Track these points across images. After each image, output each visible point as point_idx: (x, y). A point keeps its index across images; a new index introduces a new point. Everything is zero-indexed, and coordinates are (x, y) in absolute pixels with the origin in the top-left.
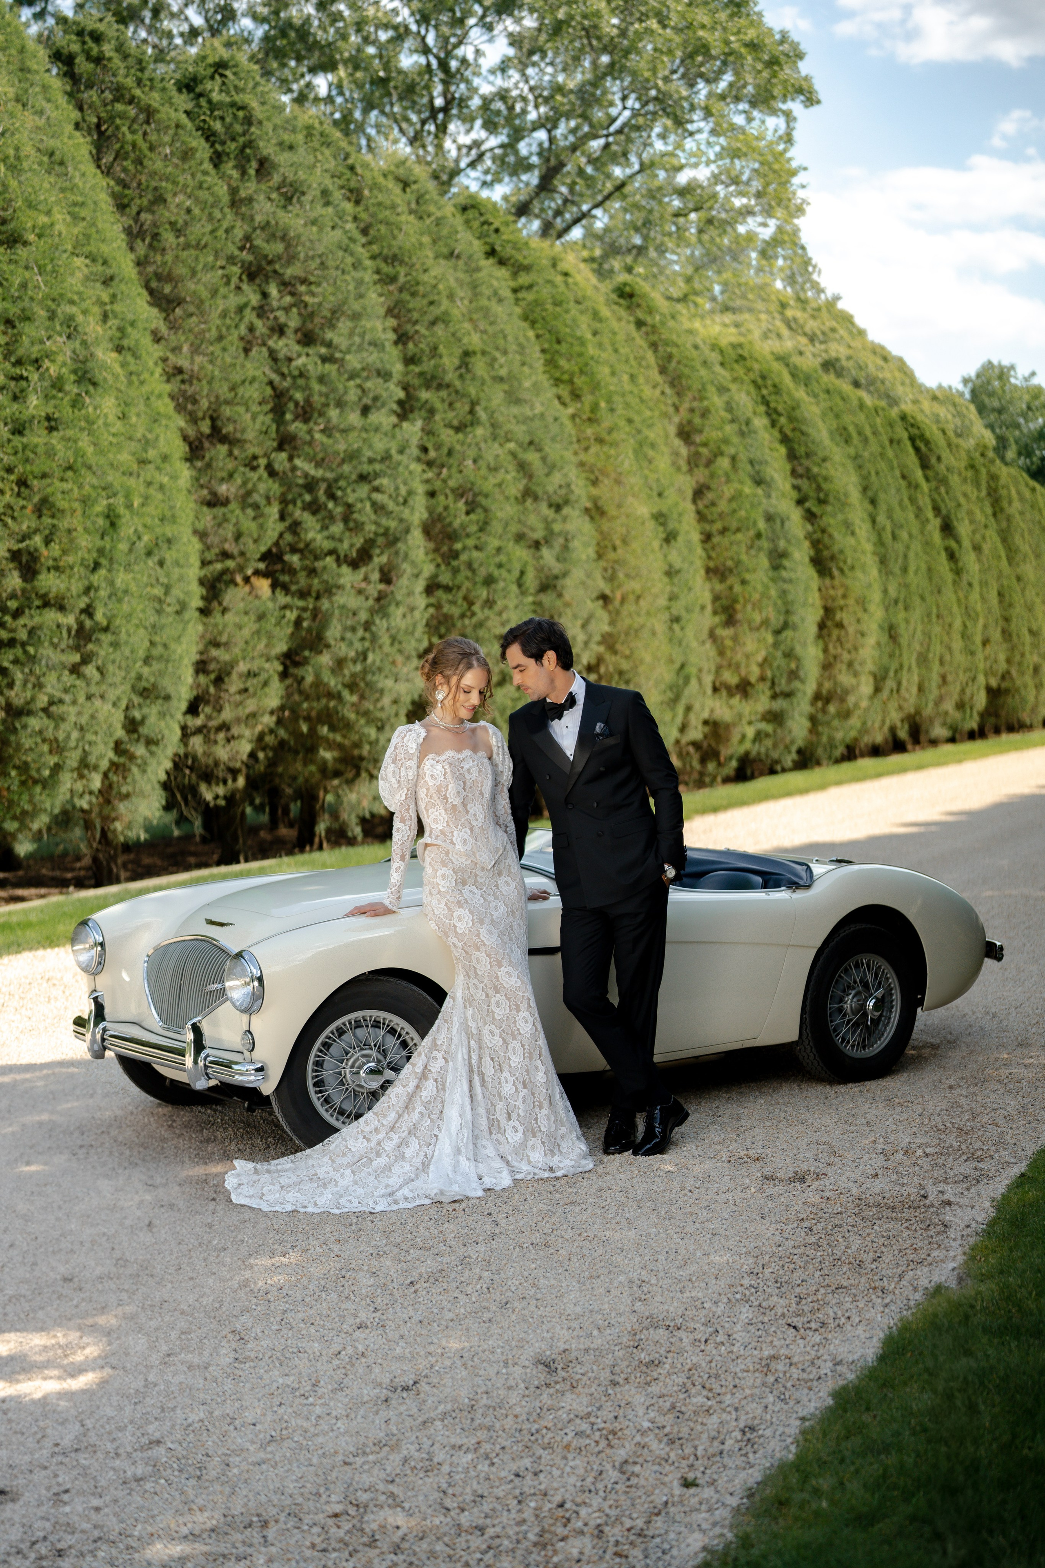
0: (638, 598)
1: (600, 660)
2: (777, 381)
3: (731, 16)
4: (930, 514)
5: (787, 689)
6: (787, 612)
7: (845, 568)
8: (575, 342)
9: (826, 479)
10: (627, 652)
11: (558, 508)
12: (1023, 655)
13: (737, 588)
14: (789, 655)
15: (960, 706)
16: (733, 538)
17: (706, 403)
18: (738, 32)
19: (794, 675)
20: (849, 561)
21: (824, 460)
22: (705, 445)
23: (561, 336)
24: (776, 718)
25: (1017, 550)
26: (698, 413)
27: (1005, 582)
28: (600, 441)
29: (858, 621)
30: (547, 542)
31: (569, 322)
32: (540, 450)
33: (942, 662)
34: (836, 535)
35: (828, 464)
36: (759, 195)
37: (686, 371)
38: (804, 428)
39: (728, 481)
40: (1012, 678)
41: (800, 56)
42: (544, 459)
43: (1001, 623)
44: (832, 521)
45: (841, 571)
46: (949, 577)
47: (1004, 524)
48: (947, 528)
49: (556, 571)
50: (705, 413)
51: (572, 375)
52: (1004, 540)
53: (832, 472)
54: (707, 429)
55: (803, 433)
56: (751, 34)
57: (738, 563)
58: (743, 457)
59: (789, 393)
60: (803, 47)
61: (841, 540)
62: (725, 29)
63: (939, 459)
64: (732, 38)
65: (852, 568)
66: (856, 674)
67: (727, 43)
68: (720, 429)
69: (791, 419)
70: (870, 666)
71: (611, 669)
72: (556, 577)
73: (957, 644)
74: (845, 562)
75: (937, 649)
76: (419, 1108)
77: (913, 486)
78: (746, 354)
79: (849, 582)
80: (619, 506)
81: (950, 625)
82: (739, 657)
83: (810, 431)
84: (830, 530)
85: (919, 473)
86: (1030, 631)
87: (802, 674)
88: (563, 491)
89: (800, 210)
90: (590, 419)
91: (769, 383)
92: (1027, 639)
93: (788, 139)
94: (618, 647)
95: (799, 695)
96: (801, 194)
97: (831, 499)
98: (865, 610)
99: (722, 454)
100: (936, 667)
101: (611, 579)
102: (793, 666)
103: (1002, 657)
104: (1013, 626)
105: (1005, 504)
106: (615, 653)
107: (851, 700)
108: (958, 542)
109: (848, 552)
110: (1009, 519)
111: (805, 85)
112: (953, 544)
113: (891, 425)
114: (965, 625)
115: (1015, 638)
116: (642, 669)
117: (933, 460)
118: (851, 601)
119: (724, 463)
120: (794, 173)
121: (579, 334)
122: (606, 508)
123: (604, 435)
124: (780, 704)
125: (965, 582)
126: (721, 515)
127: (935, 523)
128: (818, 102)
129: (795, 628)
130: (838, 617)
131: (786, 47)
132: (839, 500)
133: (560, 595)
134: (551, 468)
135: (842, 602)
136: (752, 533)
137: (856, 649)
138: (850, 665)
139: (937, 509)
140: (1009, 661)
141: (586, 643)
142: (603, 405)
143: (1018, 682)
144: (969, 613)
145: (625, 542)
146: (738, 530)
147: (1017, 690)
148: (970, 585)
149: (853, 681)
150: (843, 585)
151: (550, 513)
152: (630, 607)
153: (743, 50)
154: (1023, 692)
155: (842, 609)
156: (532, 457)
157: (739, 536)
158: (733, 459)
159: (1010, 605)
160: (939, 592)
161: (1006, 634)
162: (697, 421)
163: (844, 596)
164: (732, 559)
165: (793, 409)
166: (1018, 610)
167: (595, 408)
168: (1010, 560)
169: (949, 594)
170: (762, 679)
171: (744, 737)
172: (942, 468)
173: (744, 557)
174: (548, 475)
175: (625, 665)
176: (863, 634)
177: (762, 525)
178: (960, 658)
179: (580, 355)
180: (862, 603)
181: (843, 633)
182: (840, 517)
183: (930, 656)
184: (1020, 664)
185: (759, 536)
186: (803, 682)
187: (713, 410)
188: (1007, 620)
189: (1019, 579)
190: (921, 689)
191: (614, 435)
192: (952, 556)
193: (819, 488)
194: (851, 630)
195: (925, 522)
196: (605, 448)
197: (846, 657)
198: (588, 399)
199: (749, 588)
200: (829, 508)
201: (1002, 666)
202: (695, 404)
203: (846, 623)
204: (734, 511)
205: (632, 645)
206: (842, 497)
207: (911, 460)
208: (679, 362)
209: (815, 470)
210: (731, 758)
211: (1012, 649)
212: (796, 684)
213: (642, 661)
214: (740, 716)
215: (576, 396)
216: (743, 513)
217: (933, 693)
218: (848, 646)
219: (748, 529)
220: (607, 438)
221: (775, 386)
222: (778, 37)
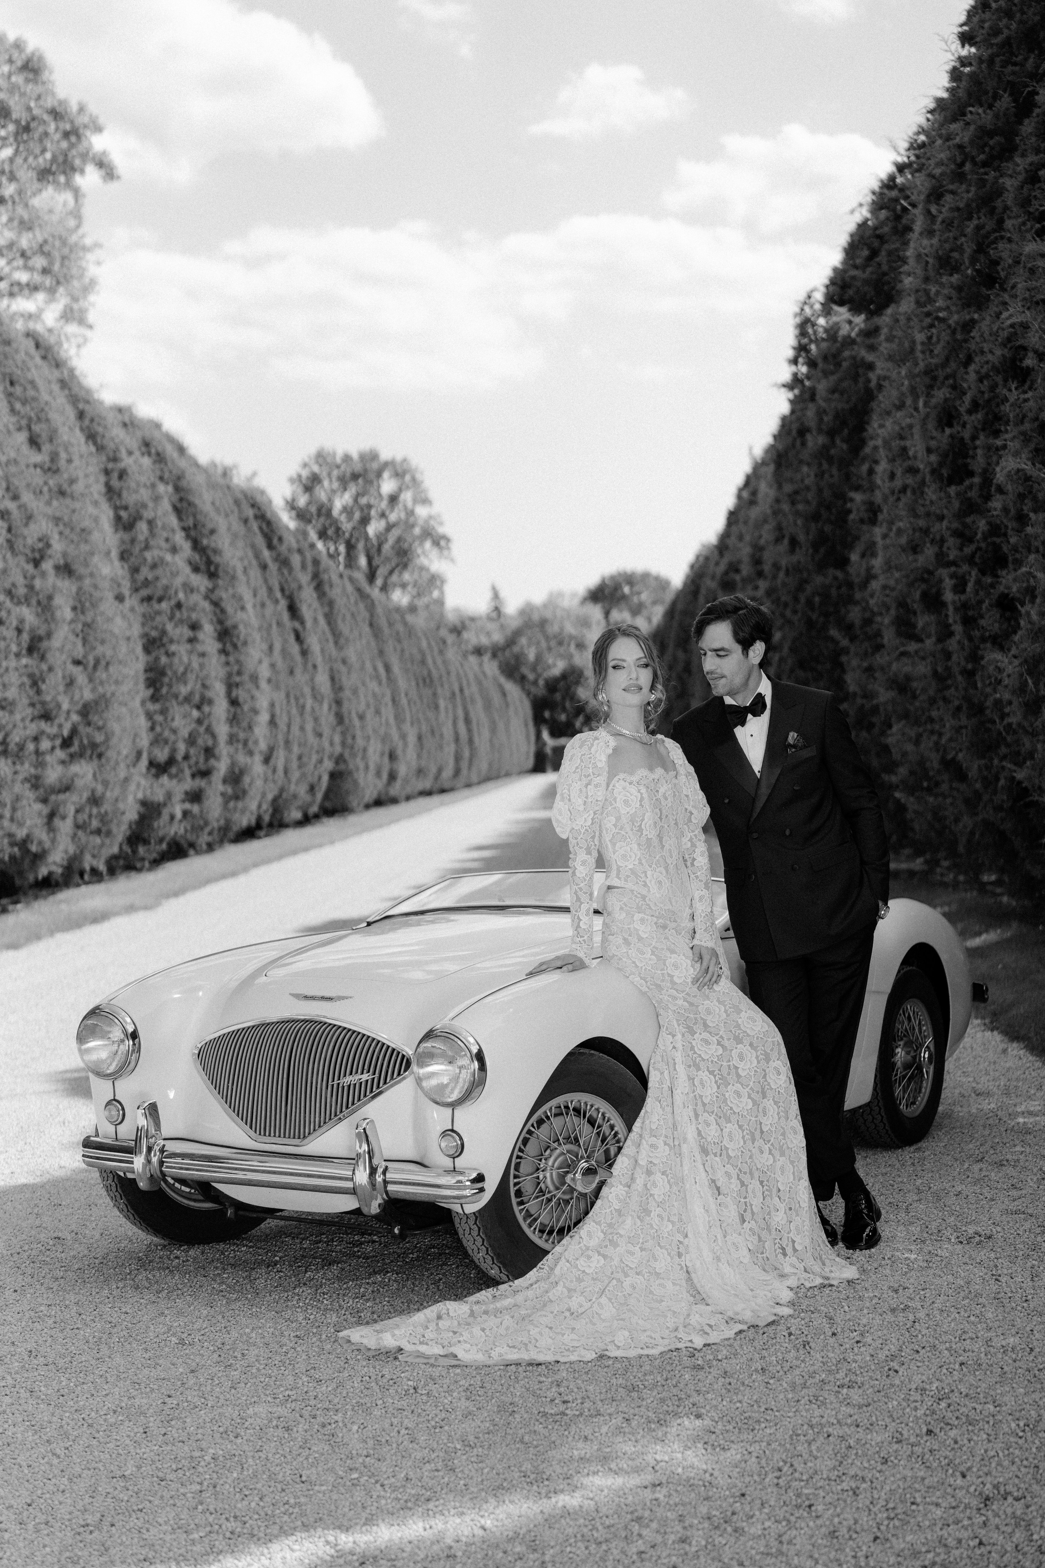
0: (108, 664)
1: (74, 731)
2: (160, 449)
3: (27, 80)
4: (278, 595)
5: (202, 766)
6: (204, 686)
7: (239, 644)
8: (29, 387)
9: (216, 551)
10: (100, 723)
11: (36, 563)
12: (354, 737)
13: (164, 660)
14: (209, 730)
15: (312, 789)
16: (156, 606)
17: (122, 465)
18: (39, 98)
19: (209, 752)
20: (242, 637)
21: (212, 532)
22: (126, 508)
23: (15, 378)
24: (195, 797)
25: (340, 633)
26: (115, 475)
27: (335, 666)
28: (62, 493)
29: (252, 697)
30: (26, 600)
31: (20, 364)
32: (15, 498)
33: (300, 745)
34: (230, 610)
35: (214, 537)
36: (45, 271)
37: (100, 430)
38: (191, 498)
39: (147, 547)
40: (345, 761)
41: (99, 129)
42: (19, 507)
43: (334, 706)
44: (224, 595)
45: (235, 646)
46: (298, 658)
47: (327, 609)
48: (293, 610)
49: (42, 632)
50: (122, 474)
51: (30, 419)
52: (329, 623)
53: (220, 546)
54: (125, 494)
55: (190, 504)
56: (49, 103)
57: (164, 632)
58: (159, 524)
59: (173, 462)
60: (102, 120)
61: (235, 616)
62: (23, 95)
63: (280, 539)
64: (32, 104)
65: (245, 643)
66: (251, 753)
67: (29, 109)
68: (136, 492)
69: (177, 489)
70: (263, 746)
71: (85, 742)
72: (40, 639)
73: (309, 727)
74: (238, 637)
75: (295, 729)
76: (655, 1212)
77: (264, 567)
78: (127, 420)
79: (242, 658)
80: (86, 564)
81: (303, 707)
82: (167, 733)
83: (197, 501)
84: (223, 604)
85: (266, 554)
86: (357, 713)
87: (217, 751)
88: (40, 545)
89: (90, 287)
90: (49, 469)
91: (153, 451)
92: (357, 722)
93: (77, 214)
94: (90, 717)
95: (215, 773)
96: (92, 270)
97: (221, 574)
98: (258, 687)
99: (141, 518)
100: (296, 750)
101: (85, 641)
102: (210, 743)
103: (337, 739)
104: (344, 710)
105: (327, 588)
106: (89, 724)
107: (246, 780)
108: (302, 623)
109: (241, 627)
110: (331, 604)
111: (105, 160)
112: (297, 625)
113: (237, 502)
114: (313, 709)
115: (347, 721)
116: (114, 741)
117: (275, 541)
118: (246, 677)
119: (142, 527)
120: (85, 249)
121: (29, 376)
122: (75, 567)
123: (65, 486)
124: (200, 783)
125: (310, 665)
126: (146, 583)
127: (283, 603)
128: (118, 177)
129: (210, 702)
130: (234, 694)
131: (85, 119)
132: (227, 573)
133: (43, 658)
134: (29, 518)
135: (237, 679)
136: (173, 602)
137: (250, 727)
138: (245, 743)
139: (282, 590)
140: (343, 744)
141: (68, 712)
142: (63, 456)
143: (351, 766)
144: (316, 696)
145: (94, 605)
146: (160, 600)
147: (350, 773)
148: (315, 667)
149: (248, 760)
150: (238, 662)
151: (30, 568)
152: (101, 674)
153: (46, 117)
154: (356, 775)
155: (237, 685)
156: (11, 506)
157: (164, 605)
158: (150, 523)
159: (341, 689)
160: (291, 672)
161: (340, 718)
162: (115, 483)
163: (239, 673)
164: (156, 628)
165: (179, 478)
166: (347, 693)
167: (54, 457)
168: (336, 643)
169: (301, 677)
170: (186, 757)
171: (172, 817)
172: (283, 549)
173: (169, 627)
174: (26, 525)
175: (99, 738)
176: (255, 712)
177: (181, 595)
178: (311, 738)
179: (34, 399)
180: (255, 678)
181: (239, 711)
182: (231, 591)
183: (291, 737)
184: (352, 747)
185: (179, 605)
186: (218, 759)
187: (129, 471)
188: (338, 703)
189: (344, 662)
190: (286, 772)
191: (74, 487)
192: (298, 638)
193: (209, 562)
194: (246, 708)
195: (277, 602)
196: (68, 501)
197: (242, 735)
198: (46, 448)
199: (176, 660)
200: (220, 582)
201: (338, 749)
202: (110, 466)
203: (241, 700)
204: (157, 578)
205: (105, 715)
206: (232, 572)
207: (260, 541)
208: (92, 420)
209: (205, 542)
210: (161, 840)
211: (343, 734)
212: (212, 762)
213: (113, 733)
214: (169, 795)
215: (34, 442)
216: (164, 581)
217: (295, 775)
218: (244, 724)
219: (170, 599)
220: (69, 491)
221: (158, 454)
222: (74, 108)
